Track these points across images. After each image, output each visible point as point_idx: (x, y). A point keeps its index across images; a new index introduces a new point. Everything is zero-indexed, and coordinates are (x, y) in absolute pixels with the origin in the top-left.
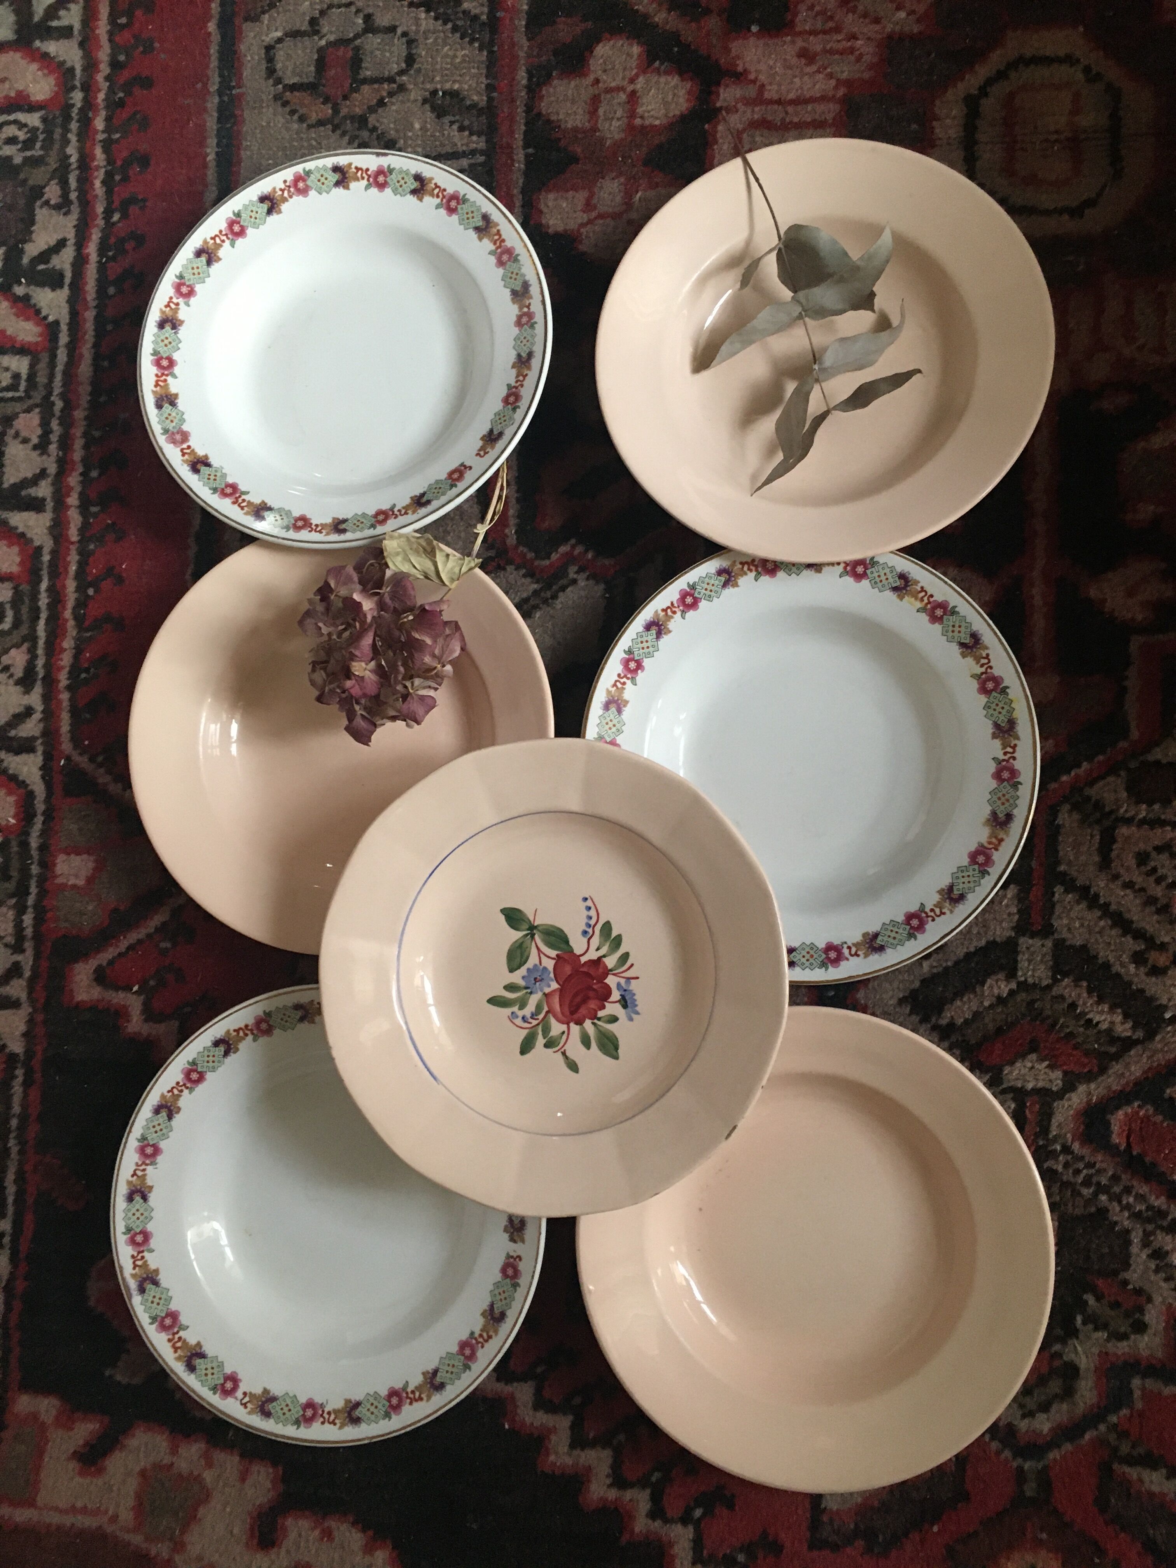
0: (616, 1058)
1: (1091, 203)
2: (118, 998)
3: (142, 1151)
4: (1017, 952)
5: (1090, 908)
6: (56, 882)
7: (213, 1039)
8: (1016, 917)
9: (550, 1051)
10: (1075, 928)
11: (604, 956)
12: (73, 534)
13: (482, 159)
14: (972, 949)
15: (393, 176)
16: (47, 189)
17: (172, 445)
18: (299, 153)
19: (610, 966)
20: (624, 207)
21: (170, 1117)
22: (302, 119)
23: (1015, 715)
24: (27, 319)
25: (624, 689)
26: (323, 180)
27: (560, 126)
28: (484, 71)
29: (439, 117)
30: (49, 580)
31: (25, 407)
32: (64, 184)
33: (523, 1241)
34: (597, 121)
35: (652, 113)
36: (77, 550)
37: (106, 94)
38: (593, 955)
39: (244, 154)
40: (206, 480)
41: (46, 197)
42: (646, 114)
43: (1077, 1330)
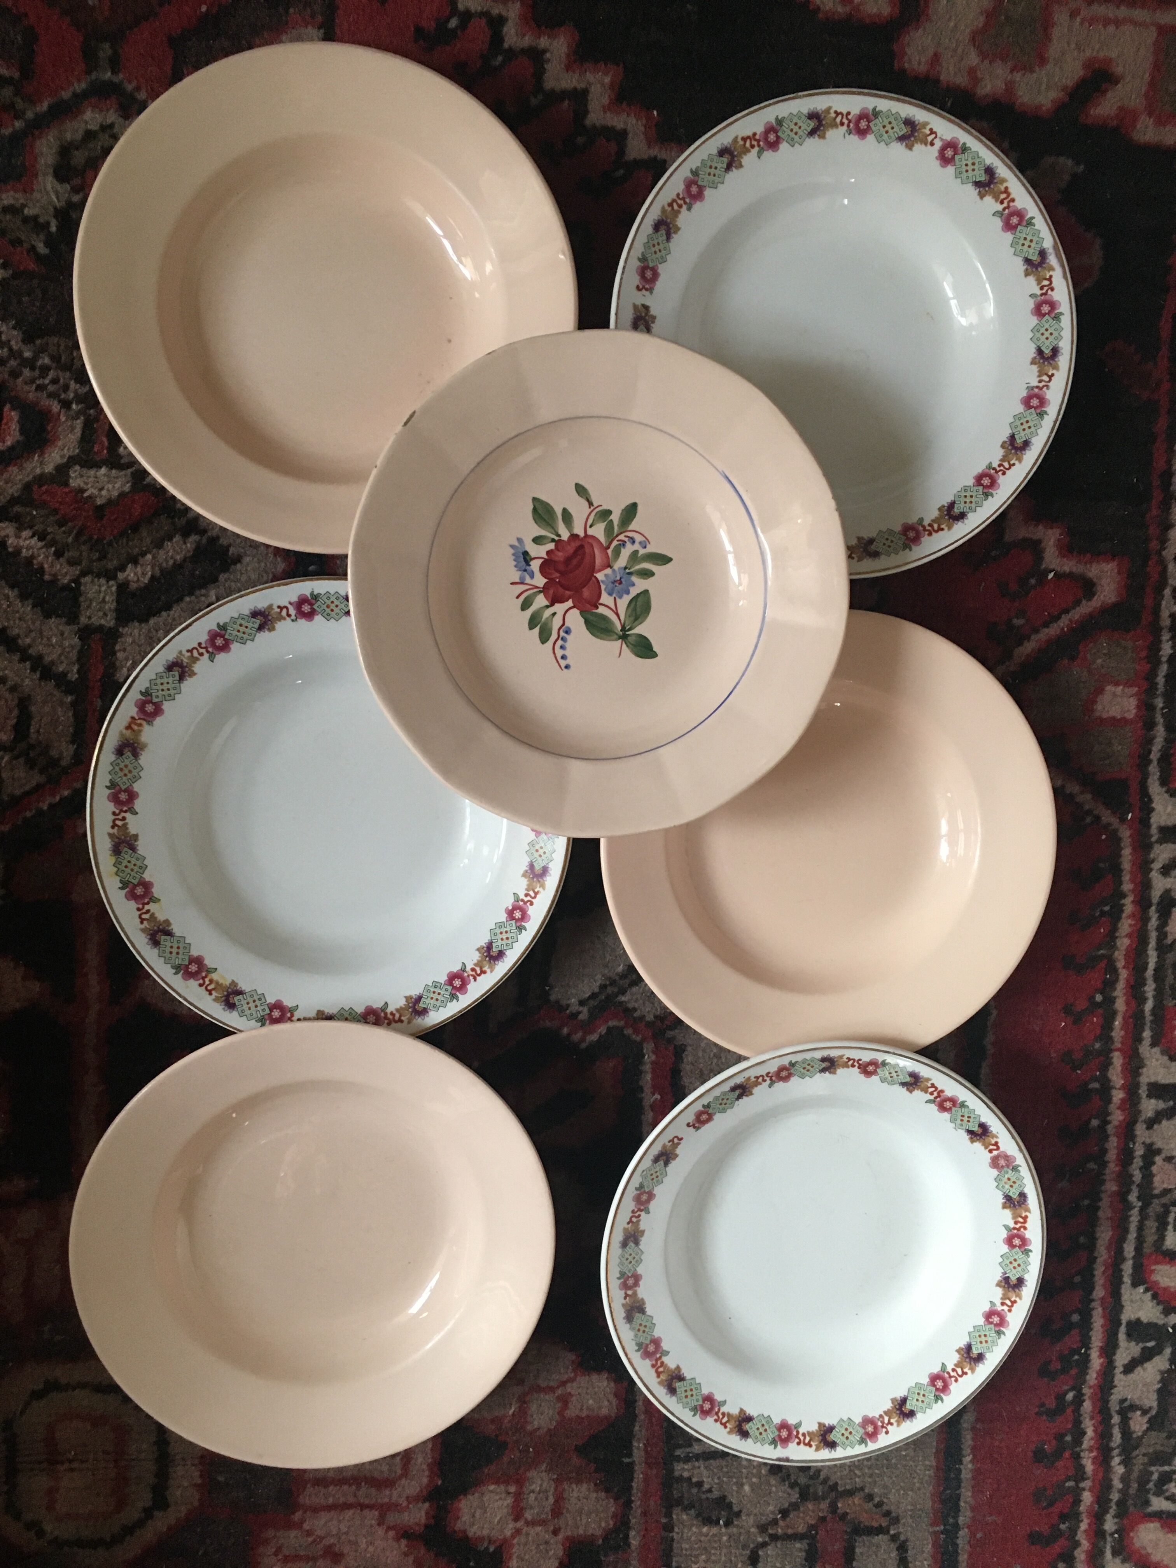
0: (534, 499)
1: (37, 1395)
2: (1068, 566)
3: (1043, 402)
4: (117, 610)
5: (40, 657)
6: (1137, 689)
7: (966, 521)
8: (117, 647)
9: (605, 507)
10: (56, 635)
11: (547, 607)
12: (1117, 1060)
13: (678, 1452)
14: (164, 614)
15: (771, 1436)
16: (1145, 1427)
17: (1009, 1153)
18: (873, 1461)
19: (541, 596)
20: (527, 1399)
21: (1012, 437)
22: (870, 1497)
23: (113, 860)
24: (1166, 1289)
25: (527, 890)
26: (847, 1434)
27: (596, 1485)
28: (675, 1545)
29: (723, 1498)
30: (1143, 1011)
31: (1169, 1196)
32: (1126, 1432)
33: (635, 307)
34: (556, 1490)
35: (498, 1497)
36: (1113, 1043)
37: (1079, 1527)
38: (559, 608)
39: (932, 1462)
40: (972, 1116)
41: (1146, 1419)
42: (503, 1496)
43: (56, 217)
